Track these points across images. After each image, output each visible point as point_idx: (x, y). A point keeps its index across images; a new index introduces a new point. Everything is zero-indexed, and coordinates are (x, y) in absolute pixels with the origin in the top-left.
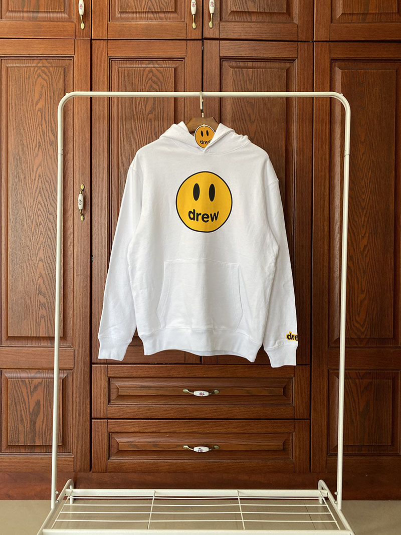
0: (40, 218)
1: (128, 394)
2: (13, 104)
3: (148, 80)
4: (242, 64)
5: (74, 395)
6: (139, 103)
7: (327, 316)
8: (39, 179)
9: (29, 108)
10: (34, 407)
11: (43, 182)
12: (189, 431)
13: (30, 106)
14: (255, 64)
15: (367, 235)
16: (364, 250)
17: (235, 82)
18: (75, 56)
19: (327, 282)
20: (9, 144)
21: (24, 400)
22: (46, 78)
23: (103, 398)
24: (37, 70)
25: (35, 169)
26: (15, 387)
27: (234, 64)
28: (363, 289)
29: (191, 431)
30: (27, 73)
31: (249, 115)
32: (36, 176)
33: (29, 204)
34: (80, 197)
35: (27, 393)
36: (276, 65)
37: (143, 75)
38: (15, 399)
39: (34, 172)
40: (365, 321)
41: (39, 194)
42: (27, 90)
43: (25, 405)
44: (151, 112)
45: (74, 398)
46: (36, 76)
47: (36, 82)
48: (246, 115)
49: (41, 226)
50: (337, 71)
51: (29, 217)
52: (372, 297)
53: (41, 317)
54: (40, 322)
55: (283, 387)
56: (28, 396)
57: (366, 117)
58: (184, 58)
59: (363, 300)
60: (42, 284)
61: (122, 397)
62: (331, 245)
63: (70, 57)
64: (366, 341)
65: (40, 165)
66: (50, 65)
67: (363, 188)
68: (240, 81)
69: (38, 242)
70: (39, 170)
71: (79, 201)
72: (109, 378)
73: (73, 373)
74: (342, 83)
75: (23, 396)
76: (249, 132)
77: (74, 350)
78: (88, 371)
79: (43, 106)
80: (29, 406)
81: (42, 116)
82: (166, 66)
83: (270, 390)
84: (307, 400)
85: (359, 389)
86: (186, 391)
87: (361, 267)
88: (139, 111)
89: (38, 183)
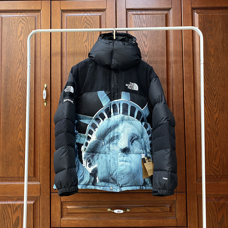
0: (20, 105)
1: (73, 212)
3: (84, 23)
4: (139, 12)
5: (40, 213)
6: (79, 36)
7: (195, 162)
8: (20, 81)
9: (15, 40)
10: (16, 221)
11: (22, 83)
14: (146, 12)
15: (218, 111)
16: (216, 121)
17: (135, 22)
18: (41, 10)
19: (195, 140)
20: (2, 61)
21: (9, 217)
22: (25, 23)
23: (58, 215)
24: (19, 18)
25: (17, 75)
26: (4, 208)
27: (134, 12)
28: (217, 145)
30: (13, 20)
31: (144, 42)
32: (18, 80)
33: (14, 96)
34: (44, 92)
35: (11, 212)
36: (159, 12)
37: (81, 20)
38: (4, 216)
39: (17, 77)
40: (219, 164)
41: (20, 91)
42: (13, 30)
43: (10, 220)
44: (86, 41)
45: (40, 215)
46: (19, 22)
47: (18, 25)
48: (142, 42)
49: (21, 109)
50: (195, 15)
51: (13, 104)
52: (223, 149)
53: (20, 165)
54: (20, 167)
55: (170, 206)
56: (12, 214)
57: (215, 41)
58: (105, 10)
59: (217, 151)
60: (21, 145)
61: (70, 214)
62: (196, 118)
63: (39, 11)
64: (220, 176)
65: (21, 73)
66: (27, 15)
67: (214, 83)
68: (138, 22)
69: (19, 119)
70: (20, 76)
71: (43, 94)
72: (62, 202)
73: (40, 199)
74: (199, 21)
75: (9, 214)
76: (144, 52)
77: (40, 185)
78: (49, 197)
79: (22, 39)
80: (12, 220)
81: (22, 44)
82: (94, 14)
83: (161, 208)
84: (184, 214)
85: (217, 207)
86: (109, 210)
87: (215, 131)
88: (79, 41)
89: (19, 84)
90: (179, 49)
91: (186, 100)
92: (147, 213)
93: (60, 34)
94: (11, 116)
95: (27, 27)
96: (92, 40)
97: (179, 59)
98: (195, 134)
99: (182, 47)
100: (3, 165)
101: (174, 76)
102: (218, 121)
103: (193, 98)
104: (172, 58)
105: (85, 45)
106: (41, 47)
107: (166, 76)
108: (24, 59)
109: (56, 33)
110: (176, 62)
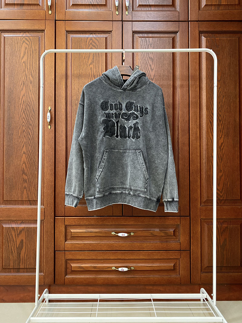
0: (24, 128)
1: (77, 235)
2: (8, 59)
3: (90, 45)
4: (146, 35)
5: (44, 236)
6: (84, 58)
7: (199, 186)
8: (23, 104)
9: (18, 61)
10: (19, 244)
11: (26, 105)
12: (115, 258)
13: (18, 59)
14: (153, 35)
15: (223, 137)
16: (221, 146)
17: (141, 46)
18: (45, 30)
19: (199, 165)
20: (5, 83)
21: (13, 240)
22: (28, 43)
23: (62, 238)
24: (23, 38)
25: (21, 98)
26: (8, 231)
27: (141, 35)
28: (221, 170)
29: (116, 258)
30: (16, 40)
31: (150, 65)
32: (21, 102)
33: (17, 118)
34: (49, 114)
35: (15, 235)
36: (166, 35)
37: (86, 42)
38: (7, 239)
39: (21, 99)
40: (223, 189)
41: (24, 113)
42: (16, 50)
43: (14, 243)
44: (91, 64)
45: (44, 238)
46: (22, 42)
47: (22, 46)
48: (149, 66)
49: (24, 132)
50: (203, 39)
51: (17, 127)
52: (227, 175)
53: (24, 188)
54: (24, 191)
55: (173, 230)
56: (16, 237)
57: (221, 66)
58: (111, 32)
59: (221, 176)
60: (25, 168)
61: (74, 237)
62: (201, 143)
63: (43, 31)
64: (223, 201)
65: (24, 95)
66: (30, 36)
67: (220, 108)
68: (145, 45)
69: (23, 142)
70: (24, 98)
71: (47, 117)
72: (66, 226)
73: (44, 223)
74: (206, 45)
75: (12, 237)
76: (150, 75)
77: (44, 208)
78: (53, 221)
79: (26, 60)
80: (16, 244)
81: (25, 66)
82: (100, 36)
83: (165, 232)
84: (188, 238)
85: (220, 231)
86: (113, 233)
87: (220, 156)
88: (84, 63)
89: (23, 106)
90: (186, 73)
91: (191, 125)
92: (151, 237)
93: (64, 55)
94: (14, 138)
95: (31, 48)
96: (98, 62)
97: (186, 83)
98: (199, 159)
99: (188, 71)
100: (6, 188)
101: (180, 101)
102: (223, 146)
103: (199, 123)
104: (178, 83)
105: (90, 68)
106: (45, 68)
107: (172, 100)
108: (28, 81)
109: (61, 53)
110: (182, 86)
